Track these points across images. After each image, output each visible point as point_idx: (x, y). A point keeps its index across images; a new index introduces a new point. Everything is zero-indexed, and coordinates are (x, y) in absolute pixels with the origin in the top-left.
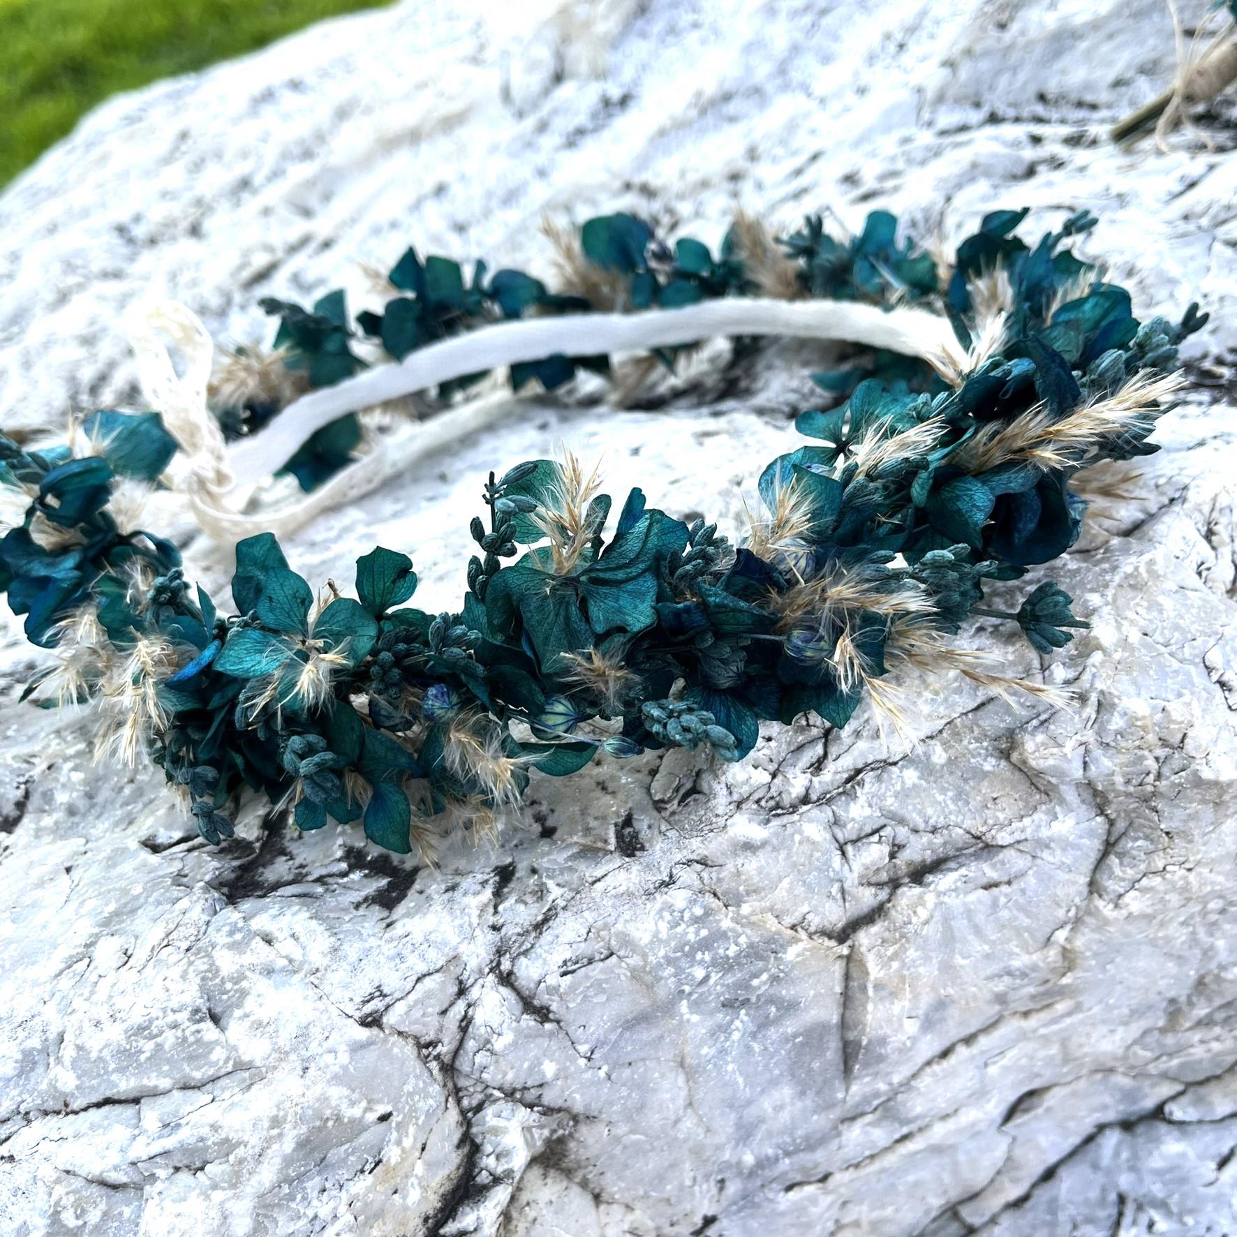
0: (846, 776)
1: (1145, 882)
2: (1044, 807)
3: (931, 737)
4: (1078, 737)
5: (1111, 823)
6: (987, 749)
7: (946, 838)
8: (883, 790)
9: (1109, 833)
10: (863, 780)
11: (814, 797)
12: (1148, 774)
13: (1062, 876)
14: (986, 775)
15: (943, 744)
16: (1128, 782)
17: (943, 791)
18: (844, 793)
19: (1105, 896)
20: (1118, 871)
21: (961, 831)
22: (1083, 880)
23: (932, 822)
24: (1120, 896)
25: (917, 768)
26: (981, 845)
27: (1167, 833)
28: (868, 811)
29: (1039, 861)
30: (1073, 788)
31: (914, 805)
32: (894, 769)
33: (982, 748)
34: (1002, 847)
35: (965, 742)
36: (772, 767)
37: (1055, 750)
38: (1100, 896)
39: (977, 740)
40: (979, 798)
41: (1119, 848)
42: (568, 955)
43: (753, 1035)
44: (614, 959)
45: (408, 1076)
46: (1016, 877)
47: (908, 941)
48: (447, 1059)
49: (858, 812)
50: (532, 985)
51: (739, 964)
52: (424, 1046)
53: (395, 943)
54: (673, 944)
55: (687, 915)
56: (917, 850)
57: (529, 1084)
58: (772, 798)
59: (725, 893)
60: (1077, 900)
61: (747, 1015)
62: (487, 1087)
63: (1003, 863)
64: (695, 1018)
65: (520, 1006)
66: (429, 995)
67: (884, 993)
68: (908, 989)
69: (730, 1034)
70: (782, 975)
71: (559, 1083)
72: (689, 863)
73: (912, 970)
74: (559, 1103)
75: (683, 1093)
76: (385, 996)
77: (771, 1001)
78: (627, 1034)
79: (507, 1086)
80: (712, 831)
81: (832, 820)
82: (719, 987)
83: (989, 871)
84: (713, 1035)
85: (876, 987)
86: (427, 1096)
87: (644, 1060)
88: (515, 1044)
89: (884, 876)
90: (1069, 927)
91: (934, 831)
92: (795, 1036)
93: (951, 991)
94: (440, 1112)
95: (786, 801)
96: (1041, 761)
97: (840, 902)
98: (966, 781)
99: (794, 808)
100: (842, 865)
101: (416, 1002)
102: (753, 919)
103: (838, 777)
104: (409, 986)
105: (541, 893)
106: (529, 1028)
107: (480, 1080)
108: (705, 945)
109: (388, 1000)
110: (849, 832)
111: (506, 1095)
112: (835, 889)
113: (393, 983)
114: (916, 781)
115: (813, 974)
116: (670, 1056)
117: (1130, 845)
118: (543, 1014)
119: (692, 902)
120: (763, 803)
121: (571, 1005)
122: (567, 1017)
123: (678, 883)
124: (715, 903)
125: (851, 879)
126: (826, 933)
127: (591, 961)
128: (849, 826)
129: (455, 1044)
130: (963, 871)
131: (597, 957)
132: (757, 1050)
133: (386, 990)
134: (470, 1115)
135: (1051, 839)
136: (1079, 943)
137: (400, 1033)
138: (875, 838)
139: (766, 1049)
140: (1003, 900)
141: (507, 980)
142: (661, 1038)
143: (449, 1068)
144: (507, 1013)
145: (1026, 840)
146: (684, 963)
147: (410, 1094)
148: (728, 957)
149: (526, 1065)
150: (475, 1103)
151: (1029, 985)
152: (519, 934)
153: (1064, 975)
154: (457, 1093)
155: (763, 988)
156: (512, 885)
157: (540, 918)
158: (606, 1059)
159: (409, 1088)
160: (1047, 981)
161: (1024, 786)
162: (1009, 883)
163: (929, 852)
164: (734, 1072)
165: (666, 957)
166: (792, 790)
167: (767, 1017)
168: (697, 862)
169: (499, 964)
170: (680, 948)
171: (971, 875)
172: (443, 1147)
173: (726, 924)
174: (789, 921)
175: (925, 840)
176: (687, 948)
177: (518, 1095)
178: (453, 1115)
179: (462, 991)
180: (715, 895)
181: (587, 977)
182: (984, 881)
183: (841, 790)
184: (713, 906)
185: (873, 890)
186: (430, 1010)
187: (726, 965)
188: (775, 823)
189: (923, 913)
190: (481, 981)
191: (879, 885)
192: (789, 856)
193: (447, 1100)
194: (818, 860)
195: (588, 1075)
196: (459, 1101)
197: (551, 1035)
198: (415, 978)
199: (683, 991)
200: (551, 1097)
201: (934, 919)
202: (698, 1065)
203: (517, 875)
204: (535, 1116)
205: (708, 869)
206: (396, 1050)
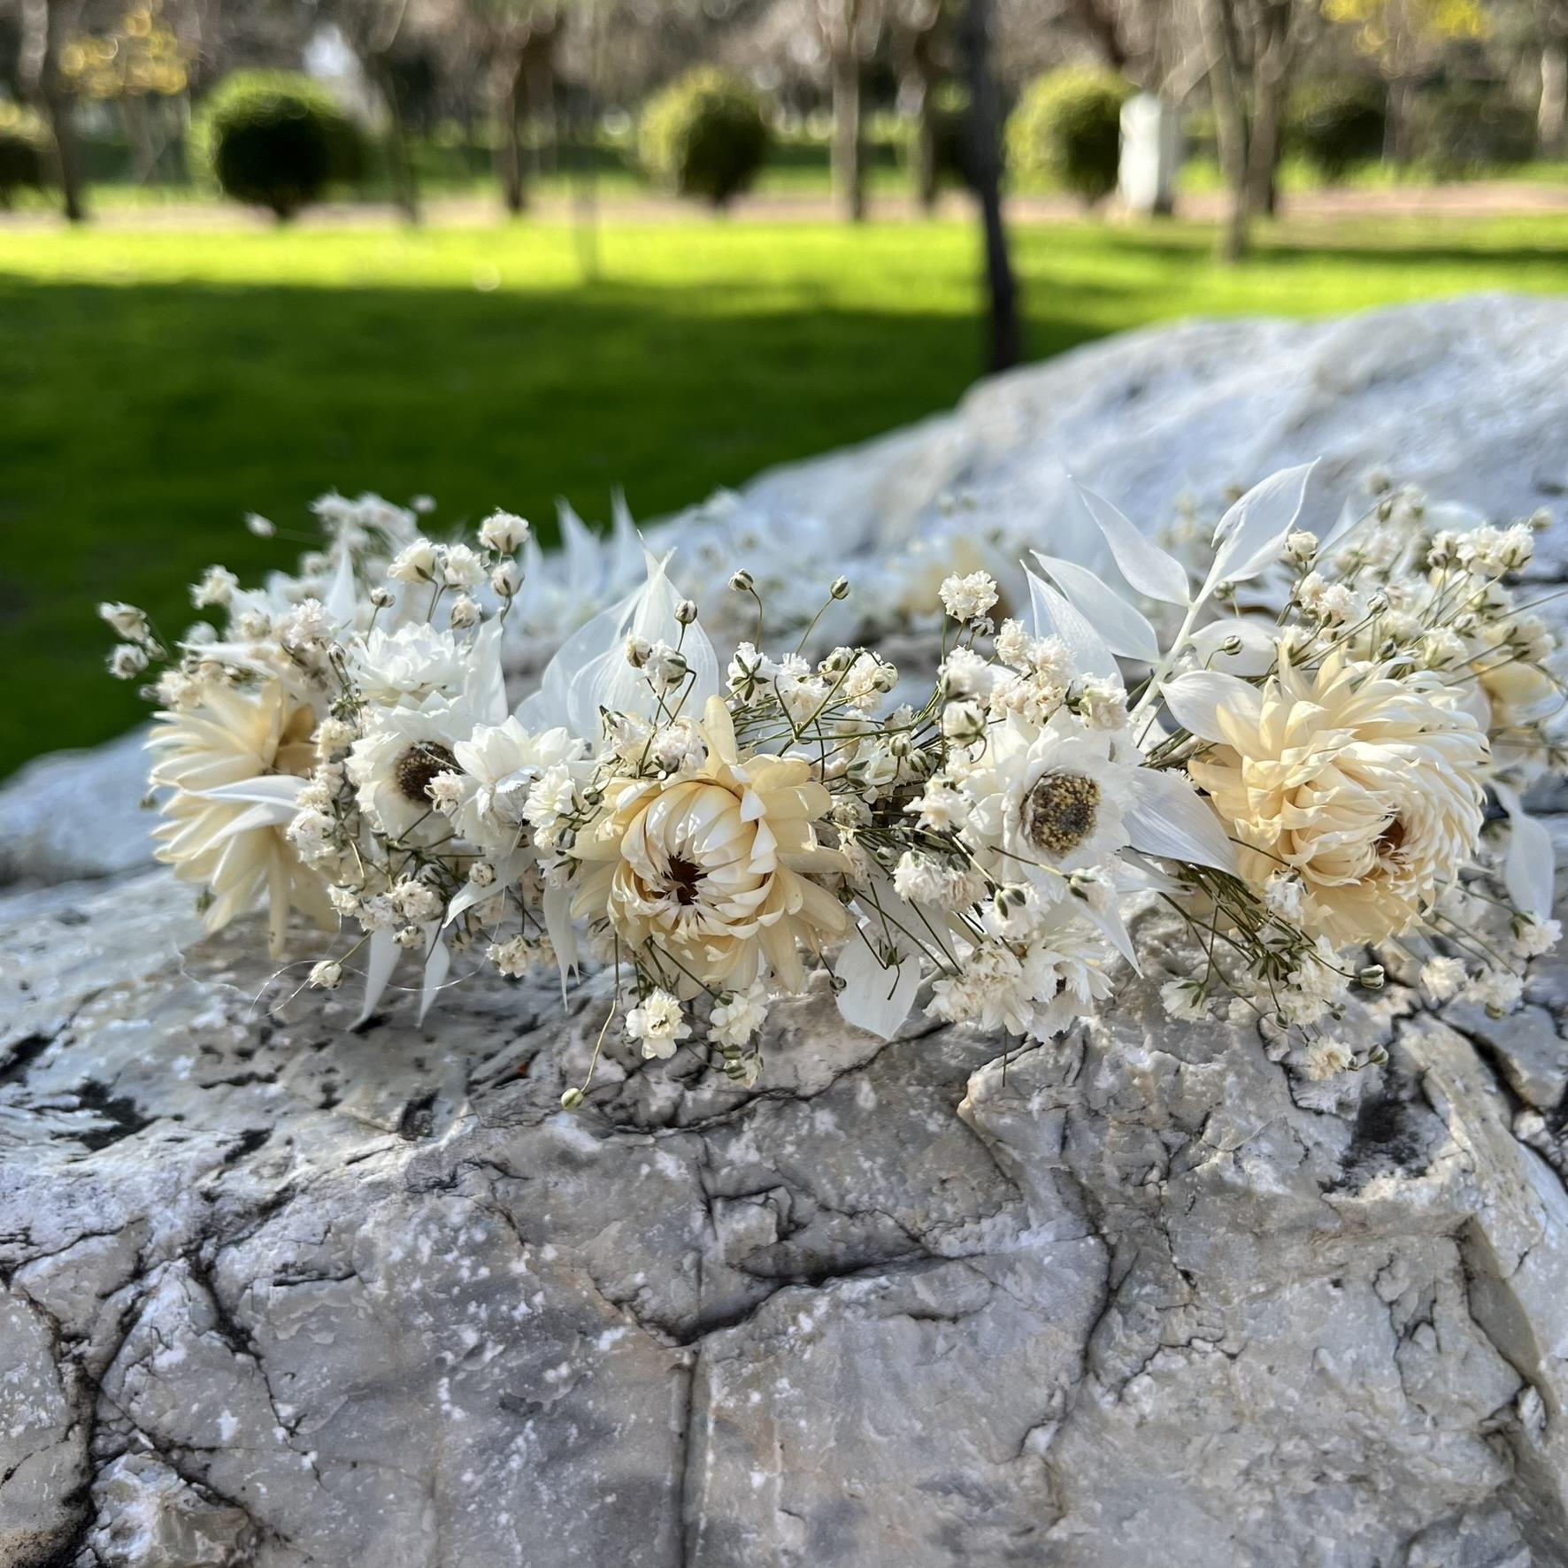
0: (733, 1099)
1: (1159, 1360)
2: (1010, 1207)
3: (859, 1068)
4: (1053, 1092)
5: (1112, 1251)
6: (931, 1096)
7: (871, 1229)
8: (781, 1131)
9: (1110, 1269)
10: (754, 1110)
11: (684, 1120)
12: (1152, 1167)
13: (1033, 1323)
14: (930, 1138)
15: (872, 1080)
16: (1125, 1179)
17: (870, 1155)
18: (727, 1124)
19: (1103, 1378)
20: (1119, 1333)
21: (891, 1222)
22: (1071, 1346)
23: (850, 1198)
24: (1126, 1381)
25: (834, 1111)
26: (919, 1253)
27: (1187, 1275)
28: (753, 1156)
29: (999, 1292)
30: (1049, 1177)
31: (826, 1166)
32: (804, 1106)
33: (925, 1094)
34: (949, 1259)
35: (903, 1082)
36: (630, 1063)
37: (1015, 1104)
38: (1098, 1377)
39: (921, 1082)
40: (920, 1175)
41: (1122, 1299)
42: (290, 1256)
43: (542, 1469)
44: (353, 1281)
45: (20, 1361)
46: (966, 1314)
47: (778, 1362)
48: (93, 1369)
49: (741, 1152)
50: (235, 1290)
51: (527, 1336)
52: (63, 1337)
53: (71, 1180)
54: (436, 1277)
55: (462, 1238)
56: (822, 1236)
57: (195, 1441)
58: (622, 1106)
59: (523, 1221)
60: (1064, 1379)
61: (534, 1429)
62: (135, 1426)
63: (944, 1282)
64: (458, 1414)
65: (212, 1318)
66: (90, 1260)
67: (734, 1442)
68: (778, 1451)
69: (508, 1457)
70: (590, 1373)
71: (239, 1454)
72: (481, 1164)
73: (787, 1419)
74: (232, 1489)
75: (428, 1544)
76: (32, 1244)
77: (572, 1415)
78: (354, 1410)
79: (161, 1433)
80: (520, 1123)
81: (703, 1159)
82: (497, 1370)
83: (923, 1291)
84: (482, 1452)
85: (721, 1424)
86: (39, 1402)
87: (375, 1463)
88: (183, 1368)
89: (768, 1263)
90: (1053, 1426)
91: (853, 1214)
92: (604, 1489)
93: (860, 1489)
94: (52, 1437)
95: (642, 1117)
96: (994, 1117)
97: (693, 1283)
98: (903, 1144)
99: (651, 1128)
100: (705, 1227)
101: (69, 1265)
102: (558, 1271)
103: (722, 1098)
104: (67, 1240)
105: (283, 1167)
106: (212, 1349)
107: (126, 1414)
108: (483, 1292)
109: (32, 1249)
110: (722, 1179)
111: (157, 1448)
112: (688, 1261)
113: (48, 1227)
114: (831, 1128)
115: (637, 1384)
116: (415, 1471)
117: (1136, 1291)
118: (239, 1338)
119: (473, 1220)
120: (608, 1109)
121: (282, 1336)
122: (273, 1354)
123: (460, 1189)
124: (505, 1232)
125: (716, 1251)
126: (664, 1325)
127: (322, 1276)
128: (725, 1171)
129: (106, 1349)
130: (883, 1280)
131: (333, 1273)
132: (546, 1498)
133: (34, 1237)
134: (100, 1463)
135: (1018, 1257)
136: (1066, 1457)
137: (33, 1302)
138: (760, 1199)
139: (558, 1501)
140: (941, 1345)
141: (203, 1274)
142: (404, 1432)
143: (91, 1386)
144: (187, 1318)
145: (983, 1254)
146: (448, 1312)
147: (13, 1387)
148: (511, 1321)
149: (195, 1408)
150: (112, 1448)
151: (993, 1524)
152: (238, 1215)
153: (1054, 1522)
154: (93, 1426)
155: (563, 1391)
156: (253, 1154)
157: (269, 1197)
158: (317, 1440)
159: (15, 1377)
160: (1031, 1530)
161: (984, 1168)
162: (954, 1320)
163: (841, 1247)
164: (507, 1528)
165: (420, 1293)
166: (651, 1101)
167: (564, 1442)
168: (496, 1166)
169: (199, 1248)
170: (444, 1287)
171: (894, 1288)
172: (40, 1490)
173: (519, 1267)
174: (612, 1290)
175: (835, 1222)
176: (456, 1290)
177: (175, 1455)
178: (73, 1452)
179: (139, 1273)
180: (509, 1219)
181: (309, 1296)
182: (915, 1306)
183: (722, 1118)
184: (502, 1232)
185: (747, 1280)
186: (86, 1284)
187: (510, 1334)
188: (616, 1139)
189: (806, 1324)
190: (166, 1264)
191: (759, 1276)
192: (624, 1192)
193: (71, 1427)
194: (668, 1208)
195: (284, 1458)
196: (91, 1438)
197: (242, 1373)
198: (79, 1232)
199: (442, 1361)
200: (222, 1474)
201: (825, 1341)
202: (456, 1499)
203: (268, 1144)
204: (190, 1495)
205: (506, 1180)
206: (14, 1319)
